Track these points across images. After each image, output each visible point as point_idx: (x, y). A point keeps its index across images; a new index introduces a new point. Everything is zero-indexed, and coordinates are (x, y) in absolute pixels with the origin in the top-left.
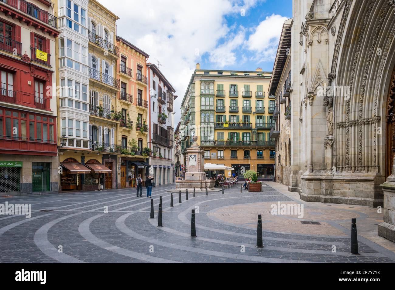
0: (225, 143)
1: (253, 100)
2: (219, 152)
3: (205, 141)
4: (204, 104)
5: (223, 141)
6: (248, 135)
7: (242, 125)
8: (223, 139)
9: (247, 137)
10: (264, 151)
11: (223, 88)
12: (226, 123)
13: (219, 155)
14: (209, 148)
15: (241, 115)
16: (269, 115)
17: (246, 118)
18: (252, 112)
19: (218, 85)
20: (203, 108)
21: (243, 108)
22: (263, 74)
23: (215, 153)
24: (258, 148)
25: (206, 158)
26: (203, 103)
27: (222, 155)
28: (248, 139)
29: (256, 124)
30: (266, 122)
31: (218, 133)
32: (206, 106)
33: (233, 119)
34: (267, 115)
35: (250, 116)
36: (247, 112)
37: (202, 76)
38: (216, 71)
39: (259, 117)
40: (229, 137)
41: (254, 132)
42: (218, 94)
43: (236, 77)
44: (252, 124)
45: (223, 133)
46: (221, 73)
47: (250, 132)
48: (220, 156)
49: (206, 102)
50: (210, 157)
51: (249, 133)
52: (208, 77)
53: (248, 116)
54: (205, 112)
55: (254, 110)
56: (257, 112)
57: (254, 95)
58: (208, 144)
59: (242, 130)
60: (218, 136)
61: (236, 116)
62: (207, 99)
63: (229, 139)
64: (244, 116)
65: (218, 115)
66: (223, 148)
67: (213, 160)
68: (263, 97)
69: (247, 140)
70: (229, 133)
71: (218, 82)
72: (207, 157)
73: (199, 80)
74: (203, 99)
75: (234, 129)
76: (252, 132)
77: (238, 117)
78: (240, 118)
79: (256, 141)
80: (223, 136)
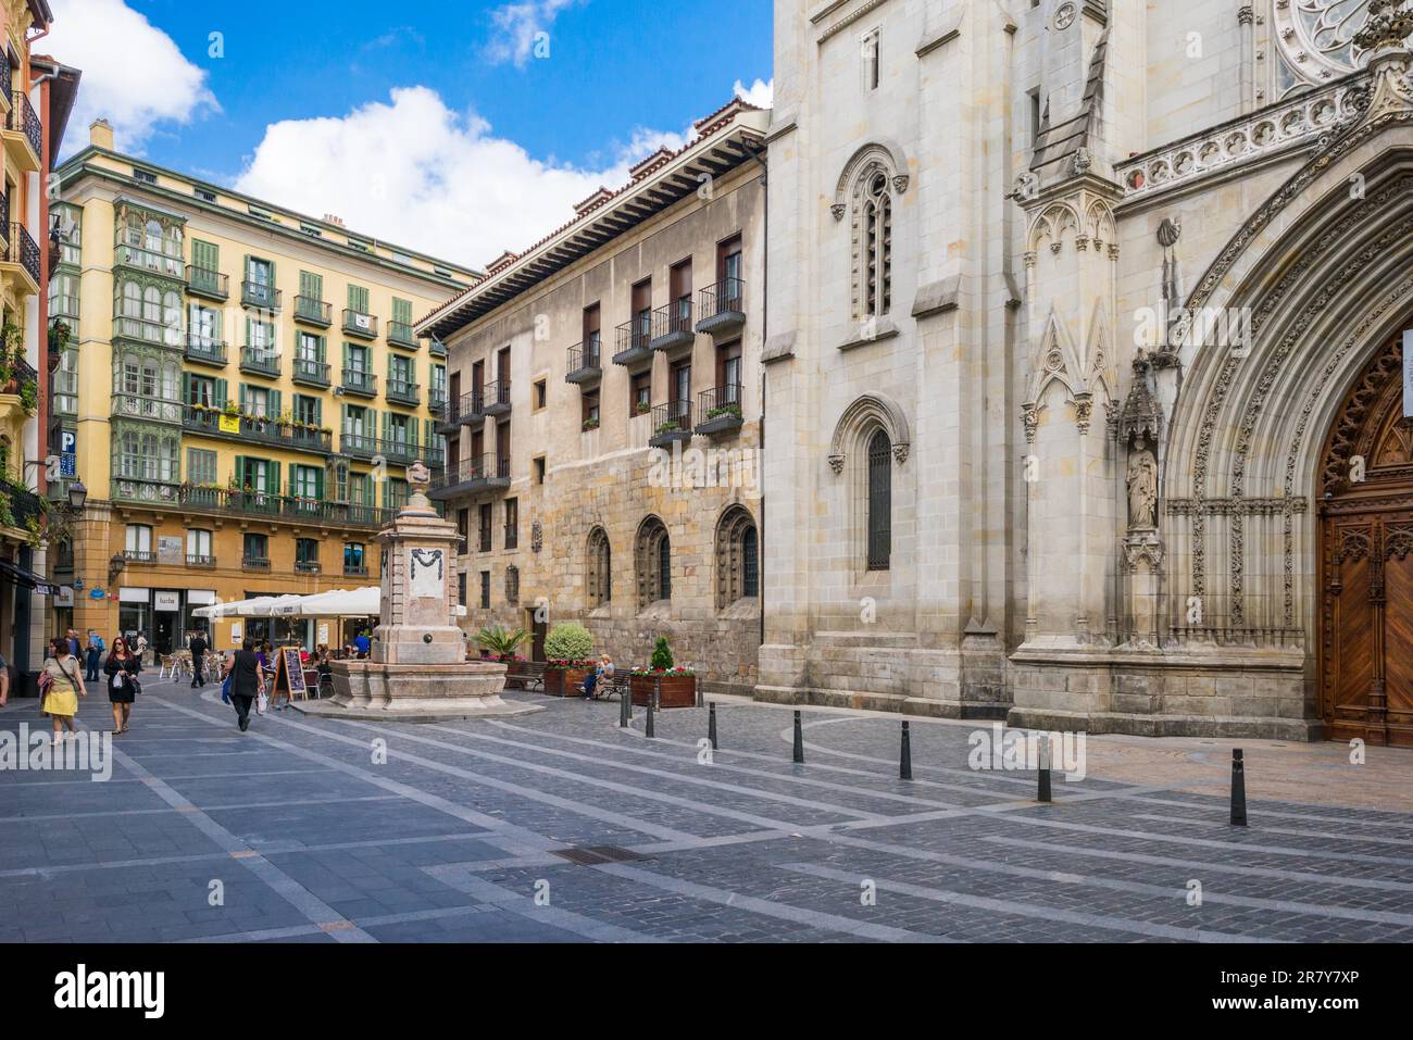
0: (221, 500)
1: (335, 343)
2: (191, 537)
3: (138, 483)
4: (137, 314)
5: (216, 490)
6: (311, 477)
7: (290, 433)
8: (213, 479)
9: (305, 482)
10: (368, 547)
11: (215, 260)
12: (231, 416)
13: (191, 550)
14: (153, 515)
15: (287, 392)
16: (388, 410)
17: (308, 406)
18: (332, 389)
19: (196, 242)
20: (131, 330)
21: (297, 362)
22: (370, 248)
23: (177, 541)
24: (352, 534)
25: (133, 556)
26: (132, 308)
27: (205, 551)
28: (311, 491)
29: (343, 437)
30: (379, 436)
31: (192, 452)
32: (142, 321)
33: (255, 404)
34: (380, 406)
35: (320, 401)
36: (311, 383)
37: (128, 185)
38: (187, 180)
39: (355, 411)
40: (238, 474)
41: (342, 469)
42: (194, 282)
43: (272, 232)
44: (329, 433)
45: (214, 455)
46: (210, 197)
47: (321, 464)
48: (197, 556)
49: (147, 306)
50: (153, 556)
51: (317, 470)
52: (153, 198)
53: (313, 399)
54: (142, 352)
55: (336, 379)
56: (348, 392)
57: (337, 322)
58: (148, 495)
59: (292, 451)
60: (191, 467)
61: (266, 391)
62: (152, 294)
63: (238, 486)
64: (301, 396)
65: (194, 375)
66: (213, 520)
67: (165, 570)
68: (370, 337)
69: (305, 495)
70: (238, 458)
71: (199, 229)
72: (137, 552)
73: (112, 197)
74: (132, 289)
75: (263, 447)
76: (329, 466)
77: (272, 398)
78: (283, 402)
79: (346, 502)
80: (214, 469)
